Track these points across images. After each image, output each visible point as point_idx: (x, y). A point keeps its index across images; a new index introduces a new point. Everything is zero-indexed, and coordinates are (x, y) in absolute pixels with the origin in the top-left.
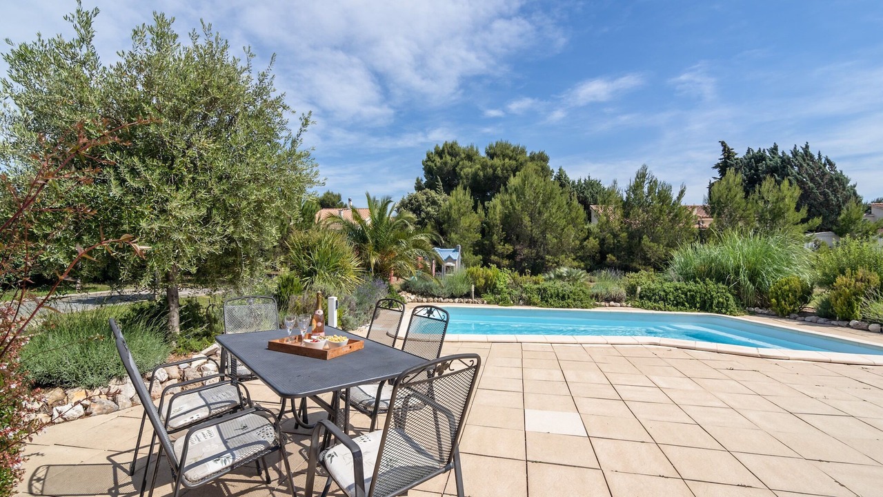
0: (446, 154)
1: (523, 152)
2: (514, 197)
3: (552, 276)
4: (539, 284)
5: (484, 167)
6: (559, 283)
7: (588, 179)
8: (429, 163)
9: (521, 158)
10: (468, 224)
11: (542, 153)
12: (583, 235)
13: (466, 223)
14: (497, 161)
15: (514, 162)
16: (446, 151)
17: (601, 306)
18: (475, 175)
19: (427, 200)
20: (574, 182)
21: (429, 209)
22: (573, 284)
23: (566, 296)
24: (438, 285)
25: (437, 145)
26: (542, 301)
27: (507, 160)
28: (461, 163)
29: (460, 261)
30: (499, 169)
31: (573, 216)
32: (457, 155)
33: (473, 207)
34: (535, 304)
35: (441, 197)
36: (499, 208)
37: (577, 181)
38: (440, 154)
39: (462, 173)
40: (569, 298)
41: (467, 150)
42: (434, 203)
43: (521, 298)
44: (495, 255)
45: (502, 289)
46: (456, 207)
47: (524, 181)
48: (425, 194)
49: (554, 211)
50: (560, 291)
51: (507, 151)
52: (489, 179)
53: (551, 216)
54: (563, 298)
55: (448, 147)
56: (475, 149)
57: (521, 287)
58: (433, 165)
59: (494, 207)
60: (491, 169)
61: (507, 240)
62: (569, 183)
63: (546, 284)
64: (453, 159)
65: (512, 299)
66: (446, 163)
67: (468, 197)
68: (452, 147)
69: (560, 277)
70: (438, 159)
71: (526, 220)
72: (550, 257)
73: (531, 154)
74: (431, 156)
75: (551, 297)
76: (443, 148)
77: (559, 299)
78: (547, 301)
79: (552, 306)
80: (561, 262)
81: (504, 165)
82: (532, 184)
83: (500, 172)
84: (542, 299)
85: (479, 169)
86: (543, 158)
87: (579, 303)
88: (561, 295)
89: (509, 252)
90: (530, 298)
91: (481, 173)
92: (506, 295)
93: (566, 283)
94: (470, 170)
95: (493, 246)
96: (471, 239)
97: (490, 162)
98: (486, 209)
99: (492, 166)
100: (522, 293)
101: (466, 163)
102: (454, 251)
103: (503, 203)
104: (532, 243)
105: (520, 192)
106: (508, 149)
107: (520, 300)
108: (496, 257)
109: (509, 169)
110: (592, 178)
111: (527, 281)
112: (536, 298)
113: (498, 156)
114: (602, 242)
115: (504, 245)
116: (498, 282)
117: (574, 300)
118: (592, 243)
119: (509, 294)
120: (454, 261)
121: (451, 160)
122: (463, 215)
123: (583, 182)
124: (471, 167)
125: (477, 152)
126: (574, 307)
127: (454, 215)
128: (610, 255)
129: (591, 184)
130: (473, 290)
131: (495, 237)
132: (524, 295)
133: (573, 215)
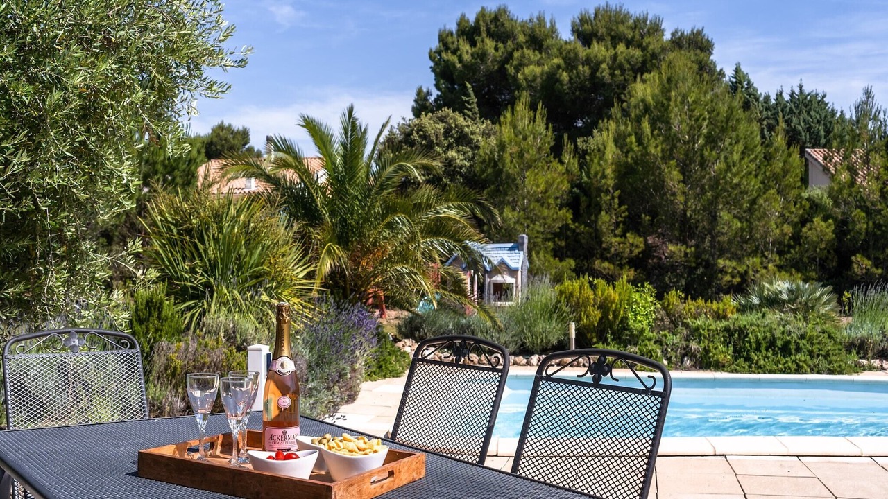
0: (484, 35)
1: (656, 29)
2: (646, 125)
3: (756, 301)
4: (725, 318)
5: (571, 62)
6: (773, 317)
7: (797, 91)
8: (447, 56)
9: (653, 44)
10: (542, 187)
11: (699, 33)
12: (796, 212)
13: (538, 186)
14: (599, 50)
15: (637, 53)
16: (483, 29)
17: (871, 368)
18: (551, 79)
19: (447, 133)
20: (767, 98)
21: (452, 154)
22: (805, 318)
23: (793, 347)
24: (489, 323)
25: (463, 16)
26: (735, 358)
27: (621, 47)
28: (516, 54)
29: (525, 273)
30: (604, 66)
31: (777, 170)
32: (508, 37)
33: (552, 148)
34: (719, 366)
35: (476, 128)
36: (611, 151)
37: (773, 97)
38: (469, 32)
39: (520, 76)
40: (798, 349)
41: (530, 25)
42: (463, 139)
43: (687, 353)
44: (604, 259)
45: (642, 331)
46: (515, 149)
47: (666, 92)
48: (442, 120)
49: (736, 157)
50: (778, 334)
51: (622, 28)
52: (582, 88)
53: (728, 169)
54: (785, 350)
55: (488, 19)
56: (548, 25)
57: (686, 325)
58: (455, 59)
59: (601, 151)
60: (586, 68)
61: (632, 224)
62: (757, 100)
63: (746, 319)
64: (500, 45)
65: (665, 353)
66: (482, 56)
67: (541, 127)
68: (496, 19)
69: (773, 302)
70: (465, 47)
71: (673, 176)
72: (727, 262)
73: (673, 34)
74: (450, 39)
75: (758, 349)
76: (477, 21)
77: (775, 354)
78: (748, 359)
79: (760, 369)
80: (751, 273)
81: (615, 57)
82: (684, 97)
83: (606, 74)
84: (737, 353)
85: (559, 67)
86: (698, 44)
87: (822, 362)
88: (779, 343)
89: (636, 252)
90: (707, 351)
91: (565, 76)
92: (651, 346)
93: (790, 317)
94: (538, 70)
95: (597, 236)
96: (549, 221)
97: (583, 52)
98: (581, 155)
99: (588, 61)
100: (687, 339)
101: (529, 53)
102: (511, 249)
103: (620, 140)
104: (685, 229)
105: (658, 114)
106: (622, 22)
107: (683, 356)
108: (606, 264)
109: (627, 66)
110: (807, 90)
111: (699, 313)
112: (723, 352)
113: (600, 39)
114: (842, 226)
115: (623, 235)
116: (630, 315)
117: (811, 353)
118: (821, 229)
119: (659, 342)
120: (513, 272)
121: (496, 49)
122: (529, 167)
123: (787, 97)
124: (539, 64)
125: (553, 30)
126: (812, 371)
127: (510, 167)
128: (859, 257)
129: (806, 104)
130: (574, 336)
131: (604, 217)
132: (694, 345)
133: (778, 166)
